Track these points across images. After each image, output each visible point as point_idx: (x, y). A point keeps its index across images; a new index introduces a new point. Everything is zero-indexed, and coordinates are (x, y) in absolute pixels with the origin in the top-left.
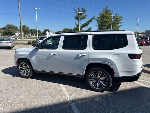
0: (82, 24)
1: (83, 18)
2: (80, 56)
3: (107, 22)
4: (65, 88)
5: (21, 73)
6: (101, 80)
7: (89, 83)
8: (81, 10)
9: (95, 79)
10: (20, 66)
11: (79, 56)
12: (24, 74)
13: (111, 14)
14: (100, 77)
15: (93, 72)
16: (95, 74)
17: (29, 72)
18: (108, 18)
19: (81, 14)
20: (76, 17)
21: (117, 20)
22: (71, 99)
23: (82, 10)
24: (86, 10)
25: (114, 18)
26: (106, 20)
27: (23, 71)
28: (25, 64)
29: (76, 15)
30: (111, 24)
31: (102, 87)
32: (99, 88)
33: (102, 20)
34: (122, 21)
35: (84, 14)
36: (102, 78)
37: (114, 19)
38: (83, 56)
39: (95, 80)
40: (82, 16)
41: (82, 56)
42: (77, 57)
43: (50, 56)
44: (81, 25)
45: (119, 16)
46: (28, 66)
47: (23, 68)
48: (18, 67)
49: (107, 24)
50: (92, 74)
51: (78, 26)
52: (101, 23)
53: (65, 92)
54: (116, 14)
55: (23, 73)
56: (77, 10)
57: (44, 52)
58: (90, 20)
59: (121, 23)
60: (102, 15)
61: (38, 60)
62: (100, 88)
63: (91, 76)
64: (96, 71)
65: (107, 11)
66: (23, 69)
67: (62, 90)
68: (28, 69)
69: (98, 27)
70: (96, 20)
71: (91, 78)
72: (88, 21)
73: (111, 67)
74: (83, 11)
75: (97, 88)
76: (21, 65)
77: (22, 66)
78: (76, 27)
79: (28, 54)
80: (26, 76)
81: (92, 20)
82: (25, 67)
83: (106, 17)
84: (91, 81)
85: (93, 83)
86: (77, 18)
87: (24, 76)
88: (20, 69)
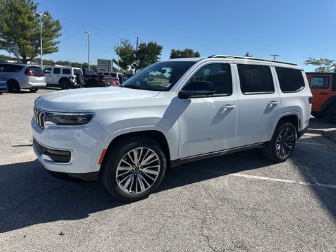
11: (270, 107)
26: (27, 22)
30: (39, 34)
41: (273, 105)
73: (299, 119)
87: (137, 193)
88: (117, 176)
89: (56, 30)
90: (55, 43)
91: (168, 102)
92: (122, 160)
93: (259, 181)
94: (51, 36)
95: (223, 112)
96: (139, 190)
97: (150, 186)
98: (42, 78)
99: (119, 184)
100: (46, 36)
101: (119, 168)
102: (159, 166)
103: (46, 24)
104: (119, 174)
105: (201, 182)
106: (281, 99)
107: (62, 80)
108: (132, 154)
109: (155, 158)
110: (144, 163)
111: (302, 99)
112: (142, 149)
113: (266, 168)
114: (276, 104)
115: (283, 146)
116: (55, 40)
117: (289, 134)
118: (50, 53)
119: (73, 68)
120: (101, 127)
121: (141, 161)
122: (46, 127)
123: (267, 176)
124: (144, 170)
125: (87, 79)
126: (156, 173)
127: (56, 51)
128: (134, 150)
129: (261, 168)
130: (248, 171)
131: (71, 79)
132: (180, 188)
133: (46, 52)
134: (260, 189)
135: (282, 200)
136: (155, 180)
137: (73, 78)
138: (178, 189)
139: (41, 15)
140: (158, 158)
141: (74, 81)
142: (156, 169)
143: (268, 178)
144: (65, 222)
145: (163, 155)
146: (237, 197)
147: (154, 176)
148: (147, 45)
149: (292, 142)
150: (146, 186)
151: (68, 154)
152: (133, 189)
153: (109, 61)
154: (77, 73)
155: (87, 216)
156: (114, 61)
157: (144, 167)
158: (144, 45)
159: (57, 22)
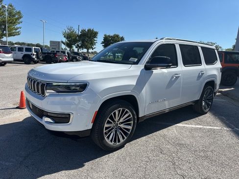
11: (200, 75)
68: (128, 120)
87: (117, 144)
88: (104, 131)
89: (18, 19)
90: (18, 29)
91: (138, 73)
92: (108, 119)
93: (197, 129)
94: (15, 23)
95: (173, 79)
96: (119, 141)
97: (126, 138)
98: (10, 55)
99: (106, 138)
100: (11, 23)
101: (106, 125)
102: (132, 122)
103: (10, 14)
104: (106, 130)
105: (158, 132)
106: (206, 70)
107: (25, 56)
108: (115, 114)
109: (129, 116)
110: (121, 120)
111: (217, 69)
112: (121, 109)
113: (197, 118)
114: (203, 73)
115: (206, 103)
116: (18, 26)
117: (210, 94)
118: (14, 35)
119: (33, 47)
120: (94, 93)
121: (120, 119)
122: (47, 94)
123: (200, 125)
124: (122, 126)
125: (44, 55)
126: (130, 127)
127: (19, 34)
128: (116, 111)
129: (194, 119)
130: (186, 122)
131: (32, 56)
132: (144, 137)
133: (10, 35)
134: (200, 135)
135: (219, 142)
136: (129, 133)
137: (34, 55)
138: (144, 138)
139: (6, 6)
140: (132, 116)
141: (34, 57)
142: (129, 125)
143: (202, 126)
144: (67, 172)
145: (135, 113)
146: (188, 142)
147: (128, 130)
148: (87, 31)
149: (211, 99)
150: (123, 138)
151: (68, 117)
152: (115, 141)
153: (59, 42)
154: (36, 51)
155: (84, 166)
156: (62, 42)
157: (122, 123)
158: (85, 30)
159: (19, 13)
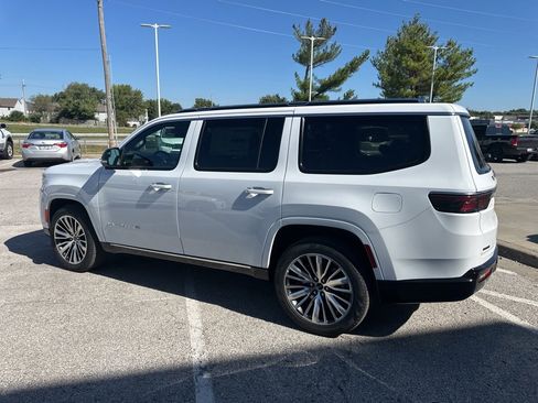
0: (320, 81)
1: (325, 58)
2: (254, 195)
3: (414, 73)
4: (197, 315)
5: (61, 252)
6: (330, 290)
7: (286, 299)
8: (316, 28)
9: (307, 285)
10: (58, 228)
11: (248, 197)
12: (69, 255)
13: (429, 42)
14: (326, 278)
15: (298, 259)
16: (308, 266)
17: (85, 249)
18: (419, 59)
19: (318, 44)
20: (300, 56)
21: (455, 63)
22: (205, 357)
23: (321, 30)
24: (335, 29)
25: (442, 55)
26: (412, 64)
27: (66, 247)
28: (73, 221)
29: (298, 48)
30: (430, 78)
31: (330, 318)
32: (321, 318)
33: (398, 63)
34: (472, 68)
35: (330, 43)
36: (330, 284)
37: (441, 61)
38: (261, 197)
39: (307, 289)
40: (321, 51)
41: (259, 195)
42: (243, 202)
43: (152, 192)
44: (318, 85)
45: (463, 49)
46: (80, 228)
47: (68, 236)
48: (51, 230)
49: (414, 80)
50: (297, 264)
51: (304, 87)
52: (391, 74)
53: (192, 331)
54: (449, 44)
55: (66, 251)
56: (303, 30)
57: (131, 177)
58: (352, 64)
59: (469, 75)
60: (399, 44)
61: (113, 206)
62: (325, 323)
63: (291, 273)
64: (308, 255)
65: (416, 32)
66: (68, 240)
67: (185, 323)
68: (82, 238)
69: (381, 91)
70: (375, 65)
71: (292, 282)
72: (343, 67)
73: (364, 243)
74: (326, 32)
75: (314, 320)
76: (60, 223)
77: (63, 228)
78: (298, 91)
79: (80, 184)
80: (76, 262)
81: (358, 64)
82: (71, 230)
83: (410, 52)
84: (293, 291)
85: (298, 300)
86: (303, 59)
87: (70, 262)
92: (57, 224)
94: (451, 78)
97: (80, 260)
99: (57, 247)
101: (56, 231)
102: (86, 242)
104: (56, 236)
121: (75, 231)
136: (84, 257)
140: (84, 233)
147: (84, 252)
159: (469, 53)
